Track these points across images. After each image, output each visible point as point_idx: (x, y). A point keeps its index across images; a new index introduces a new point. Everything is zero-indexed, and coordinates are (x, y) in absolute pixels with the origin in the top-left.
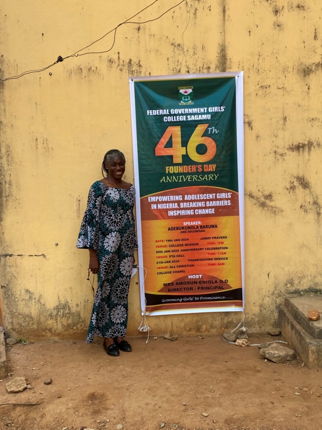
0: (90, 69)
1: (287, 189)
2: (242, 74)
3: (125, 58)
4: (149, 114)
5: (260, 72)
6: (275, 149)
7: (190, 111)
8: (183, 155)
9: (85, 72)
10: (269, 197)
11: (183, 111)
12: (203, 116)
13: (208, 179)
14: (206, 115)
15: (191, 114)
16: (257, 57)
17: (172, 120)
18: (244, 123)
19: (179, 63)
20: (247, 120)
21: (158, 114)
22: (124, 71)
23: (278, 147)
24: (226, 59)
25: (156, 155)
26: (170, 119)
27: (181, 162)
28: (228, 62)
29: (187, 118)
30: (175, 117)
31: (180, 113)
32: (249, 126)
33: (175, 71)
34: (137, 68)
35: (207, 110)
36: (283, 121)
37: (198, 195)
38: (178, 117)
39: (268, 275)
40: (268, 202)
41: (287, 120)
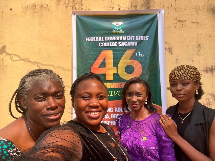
0: (42, 6)
2: (163, 11)
4: (88, 40)
9: (38, 8)
11: (115, 38)
14: (133, 42)
15: (121, 41)
18: (165, 49)
19: (113, 2)
22: (69, 7)
28: (151, 2)
29: (118, 44)
30: (108, 43)
32: (170, 51)
33: (109, 9)
35: (135, 38)
41: (201, 47)
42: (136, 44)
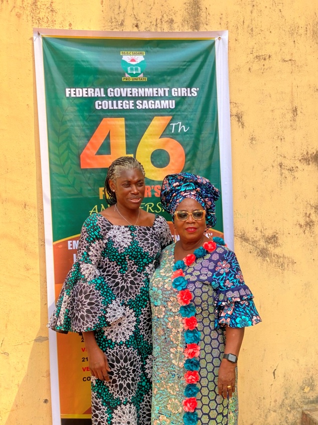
4: (70, 94)
6: (280, 160)
7: (141, 92)
11: (129, 92)
14: (167, 102)
15: (142, 98)
17: (111, 108)
18: (231, 116)
20: (235, 111)
21: (85, 96)
23: (285, 157)
25: (82, 167)
26: (106, 105)
29: (135, 105)
30: (115, 102)
31: (124, 95)
32: (239, 121)
35: (170, 92)
36: (291, 115)
38: (119, 102)
41: (298, 112)
42: (172, 104)
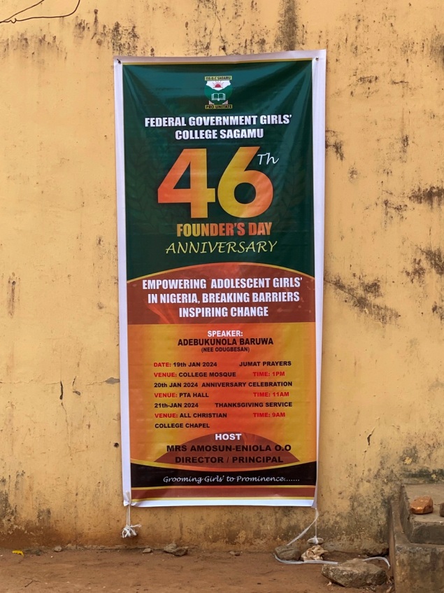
0: (42, 40)
1: (408, 274)
2: (323, 54)
3: (107, 20)
4: (149, 124)
5: (359, 52)
6: (385, 197)
7: (226, 120)
8: (209, 204)
9: (32, 45)
10: (374, 288)
11: (212, 121)
12: (249, 131)
13: (256, 249)
14: (254, 130)
15: (227, 127)
16: (355, 23)
17: (192, 138)
18: (327, 146)
19: (208, 32)
20: (332, 141)
21: (165, 125)
22: (105, 44)
23: (391, 194)
24: (295, 25)
25: (160, 201)
26: (187, 135)
27: (206, 216)
28: (299, 32)
29: (219, 135)
30: (196, 132)
31: (206, 124)
32: (337, 152)
33: (199, 47)
34: (128, 40)
35: (258, 120)
36: (401, 145)
37: (237, 280)
38: (201, 131)
39: (369, 438)
40: (371, 298)
41: (410, 142)
42: (260, 133)
